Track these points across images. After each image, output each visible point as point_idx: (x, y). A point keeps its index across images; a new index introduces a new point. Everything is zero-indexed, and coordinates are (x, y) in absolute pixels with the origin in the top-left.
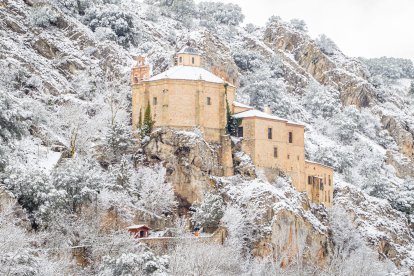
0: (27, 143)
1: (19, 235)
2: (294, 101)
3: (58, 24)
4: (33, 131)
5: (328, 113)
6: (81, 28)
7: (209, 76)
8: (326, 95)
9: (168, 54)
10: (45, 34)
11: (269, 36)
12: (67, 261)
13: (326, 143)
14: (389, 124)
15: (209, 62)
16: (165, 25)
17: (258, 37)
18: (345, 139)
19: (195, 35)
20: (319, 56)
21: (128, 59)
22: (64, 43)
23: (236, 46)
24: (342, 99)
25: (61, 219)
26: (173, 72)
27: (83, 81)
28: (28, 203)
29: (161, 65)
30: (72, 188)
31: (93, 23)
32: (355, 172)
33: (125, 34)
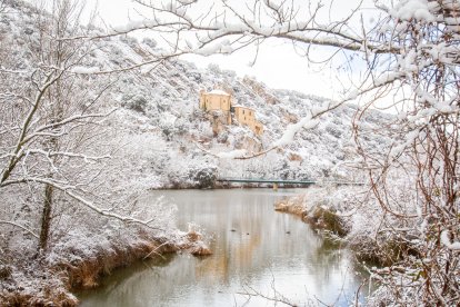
0: (166, 113)
1: (163, 142)
2: (252, 102)
3: (177, 75)
4: (168, 109)
5: (262, 106)
6: (184, 77)
7: (224, 93)
8: (262, 100)
9: (212, 86)
10: (173, 79)
11: (244, 81)
12: (178, 151)
13: (262, 116)
14: (282, 110)
15: (225, 89)
16: (211, 77)
17: (241, 81)
18: (268, 115)
19: (221, 80)
20: (260, 89)
21: (199, 87)
22: (179, 82)
23: (234, 84)
24: (267, 102)
25: (176, 137)
26: (213, 92)
27: (185, 94)
28: (166, 132)
29: (209, 89)
30: (180, 128)
31: (188, 75)
32: (270, 125)
33: (198, 79)
